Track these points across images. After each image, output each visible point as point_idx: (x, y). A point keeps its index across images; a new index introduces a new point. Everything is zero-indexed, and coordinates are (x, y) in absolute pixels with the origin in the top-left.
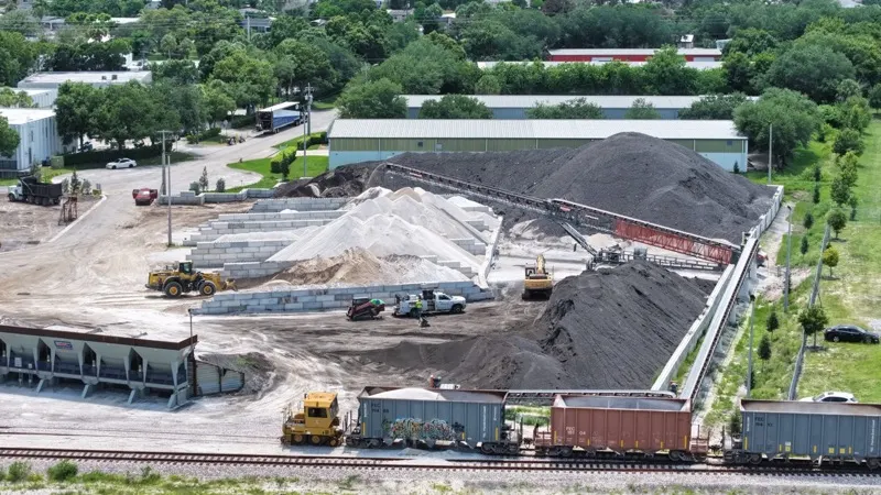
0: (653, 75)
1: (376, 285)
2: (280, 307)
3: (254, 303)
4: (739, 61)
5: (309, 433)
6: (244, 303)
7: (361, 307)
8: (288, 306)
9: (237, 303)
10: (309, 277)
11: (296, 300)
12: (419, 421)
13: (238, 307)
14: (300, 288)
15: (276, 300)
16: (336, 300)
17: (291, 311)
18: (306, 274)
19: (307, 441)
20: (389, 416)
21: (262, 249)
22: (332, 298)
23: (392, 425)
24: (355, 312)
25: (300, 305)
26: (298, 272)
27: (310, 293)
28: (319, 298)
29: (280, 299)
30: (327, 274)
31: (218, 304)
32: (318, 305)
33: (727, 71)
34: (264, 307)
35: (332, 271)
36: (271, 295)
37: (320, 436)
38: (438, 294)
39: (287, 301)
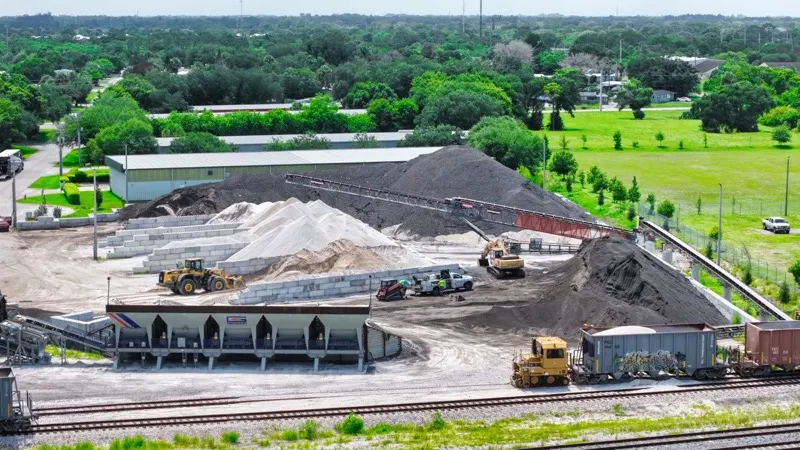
0: (312, 121)
1: (383, 270)
2: (306, 294)
3: (283, 291)
4: (383, 107)
5: (547, 374)
6: (275, 292)
7: (392, 288)
8: (312, 294)
9: (269, 293)
10: (312, 267)
11: (318, 286)
12: (646, 353)
13: (269, 297)
14: (322, 276)
15: (302, 288)
16: (351, 285)
17: (314, 298)
18: (309, 265)
19: (543, 382)
20: (620, 351)
21: (213, 253)
22: (348, 284)
23: (622, 360)
24: (388, 293)
25: (321, 293)
26: (302, 264)
27: (330, 280)
28: (338, 285)
29: (305, 287)
30: (326, 264)
31: (253, 294)
32: (336, 291)
33: (374, 116)
34: (292, 296)
35: (330, 263)
36: (298, 283)
37: (554, 376)
38: (451, 274)
39: (312, 289)
